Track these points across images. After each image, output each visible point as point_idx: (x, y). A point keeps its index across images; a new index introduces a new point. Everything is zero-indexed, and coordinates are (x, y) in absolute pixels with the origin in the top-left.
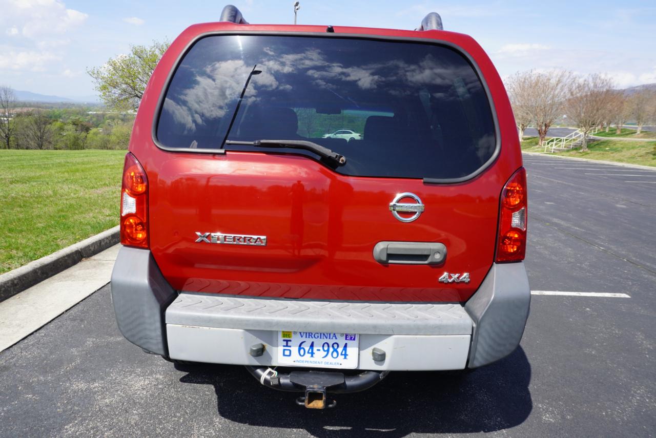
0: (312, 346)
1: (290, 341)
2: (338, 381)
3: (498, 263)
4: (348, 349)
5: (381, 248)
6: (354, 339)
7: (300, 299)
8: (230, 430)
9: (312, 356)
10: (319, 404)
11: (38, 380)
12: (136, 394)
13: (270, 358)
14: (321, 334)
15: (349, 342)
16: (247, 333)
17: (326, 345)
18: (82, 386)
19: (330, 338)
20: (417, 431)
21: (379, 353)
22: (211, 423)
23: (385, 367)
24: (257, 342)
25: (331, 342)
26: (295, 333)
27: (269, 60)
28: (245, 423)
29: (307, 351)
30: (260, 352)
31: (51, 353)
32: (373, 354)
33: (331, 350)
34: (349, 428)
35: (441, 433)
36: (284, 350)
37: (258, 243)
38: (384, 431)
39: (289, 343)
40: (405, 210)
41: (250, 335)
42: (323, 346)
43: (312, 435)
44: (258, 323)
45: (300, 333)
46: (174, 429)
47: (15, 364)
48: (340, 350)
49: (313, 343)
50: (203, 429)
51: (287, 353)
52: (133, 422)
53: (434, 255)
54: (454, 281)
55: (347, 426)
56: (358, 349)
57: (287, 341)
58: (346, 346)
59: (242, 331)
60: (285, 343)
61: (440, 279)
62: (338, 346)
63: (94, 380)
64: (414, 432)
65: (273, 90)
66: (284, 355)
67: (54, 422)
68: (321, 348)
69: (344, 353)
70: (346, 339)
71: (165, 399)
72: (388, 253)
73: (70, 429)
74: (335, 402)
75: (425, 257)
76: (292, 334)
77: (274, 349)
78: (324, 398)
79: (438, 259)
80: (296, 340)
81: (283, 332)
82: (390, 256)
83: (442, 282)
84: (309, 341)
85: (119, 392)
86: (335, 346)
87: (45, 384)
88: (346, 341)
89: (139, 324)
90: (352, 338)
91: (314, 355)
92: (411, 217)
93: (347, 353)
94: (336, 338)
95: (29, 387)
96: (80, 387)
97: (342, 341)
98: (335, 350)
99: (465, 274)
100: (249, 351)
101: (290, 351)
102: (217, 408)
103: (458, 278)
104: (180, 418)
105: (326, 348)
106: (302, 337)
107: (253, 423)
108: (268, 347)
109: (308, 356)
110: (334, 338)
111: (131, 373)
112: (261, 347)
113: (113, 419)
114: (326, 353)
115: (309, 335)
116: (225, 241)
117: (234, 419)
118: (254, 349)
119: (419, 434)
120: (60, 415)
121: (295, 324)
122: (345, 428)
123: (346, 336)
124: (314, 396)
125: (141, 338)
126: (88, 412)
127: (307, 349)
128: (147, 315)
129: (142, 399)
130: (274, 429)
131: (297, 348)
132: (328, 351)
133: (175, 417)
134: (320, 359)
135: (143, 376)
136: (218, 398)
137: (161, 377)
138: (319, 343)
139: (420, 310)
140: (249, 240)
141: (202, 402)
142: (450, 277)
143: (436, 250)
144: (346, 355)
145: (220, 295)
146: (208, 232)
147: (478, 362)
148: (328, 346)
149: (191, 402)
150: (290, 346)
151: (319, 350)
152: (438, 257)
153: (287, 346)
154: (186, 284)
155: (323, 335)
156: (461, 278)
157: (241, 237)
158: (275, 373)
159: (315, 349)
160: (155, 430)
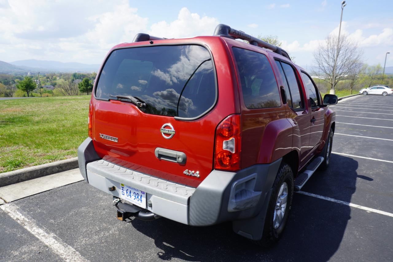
4: (142, 198)
5: (158, 150)
6: (144, 194)
13: (118, 194)
14: (133, 188)
16: (107, 179)
17: (135, 193)
19: (136, 191)
21: (150, 203)
24: (111, 185)
30: (113, 189)
33: (137, 196)
34: (173, 247)
36: (122, 192)
37: (115, 141)
38: (187, 255)
41: (108, 181)
43: (155, 243)
44: (111, 176)
45: (126, 185)
48: (139, 197)
49: (131, 191)
51: (123, 193)
53: (179, 158)
54: (191, 175)
56: (146, 199)
57: (123, 188)
58: (141, 196)
59: (105, 178)
61: (184, 172)
62: (139, 196)
67: (81, 205)
68: (133, 194)
72: (159, 153)
75: (175, 158)
76: (124, 185)
77: (119, 190)
78: (123, 216)
79: (181, 161)
80: (125, 188)
82: (160, 156)
83: (185, 174)
84: (129, 190)
90: (143, 193)
91: (131, 197)
92: (169, 136)
94: (138, 191)
97: (140, 194)
100: (108, 188)
103: (193, 174)
106: (127, 187)
108: (117, 188)
109: (129, 197)
112: (113, 187)
115: (129, 187)
116: (106, 138)
120: (85, 203)
122: (171, 246)
123: (141, 191)
127: (129, 193)
130: (143, 235)
131: (126, 192)
132: (135, 196)
134: (133, 200)
138: (133, 191)
140: (113, 139)
142: (189, 172)
143: (179, 155)
144: (141, 201)
151: (132, 195)
153: (123, 190)
155: (135, 189)
157: (111, 137)
159: (132, 194)
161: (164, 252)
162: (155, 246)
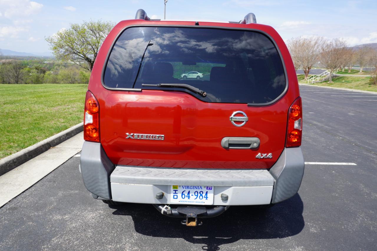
0: (189, 193)
1: (177, 190)
2: (203, 211)
3: (287, 147)
4: (208, 194)
5: (225, 140)
6: (211, 189)
7: (182, 168)
8: (142, 240)
9: (189, 198)
10: (193, 224)
11: (34, 214)
12: (89, 221)
13: (166, 200)
14: (194, 187)
15: (208, 191)
17: (196, 192)
18: (59, 217)
19: (198, 189)
20: (243, 238)
21: (225, 196)
22: (132, 236)
23: (228, 203)
24: (159, 191)
25: (199, 191)
26: (180, 186)
27: (157, 38)
28: (151, 235)
29: (186, 196)
30: (161, 197)
31: (40, 200)
32: (222, 197)
33: (199, 195)
34: (207, 237)
35: (256, 239)
36: (174, 195)
37: (160, 139)
38: (225, 238)
39: (177, 192)
40: (238, 120)
41: (156, 188)
42: (195, 193)
43: (187, 241)
44: (161, 181)
45: (183, 186)
46: (112, 239)
47: (20, 206)
48: (204, 195)
49: (189, 191)
50: (128, 239)
52: (89, 236)
53: (253, 144)
54: (264, 158)
55: (206, 236)
56: (213, 194)
58: (207, 193)
59: (152, 185)
60: (174, 192)
61: (256, 156)
62: (203, 193)
63: (65, 214)
64: (242, 239)
65: (159, 54)
66: (174, 198)
67: (46, 237)
68: (194, 194)
69: (206, 197)
70: (207, 189)
71: (105, 224)
72: (229, 143)
73: (55, 240)
74: (201, 222)
75: (249, 145)
76: (178, 187)
77: (169, 195)
78: (196, 220)
79: (255, 146)
80: (180, 190)
81: (174, 186)
82: (230, 145)
83: (258, 158)
84: (187, 191)
85: (80, 220)
86: (201, 193)
87: (39, 216)
88: (207, 190)
89: (96, 183)
90: (210, 189)
91: (190, 198)
92: (241, 124)
93: (208, 197)
94: (202, 189)
95: (30, 218)
96: (58, 218)
97: (205, 190)
98: (201, 195)
99: (270, 154)
100: (155, 196)
101: (177, 196)
102: (134, 228)
103: (266, 156)
104: (114, 233)
105: (196, 194)
106: (183, 188)
107: (155, 235)
108: (165, 194)
109: (186, 198)
110: (201, 189)
111: (85, 210)
112: (161, 194)
113: (78, 235)
114: (196, 197)
115: (188, 187)
116: (142, 138)
117: (144, 234)
118: (158, 195)
119: (245, 240)
120: (49, 233)
121: (180, 182)
122: (204, 237)
123: (207, 187)
124: (191, 219)
125: (97, 190)
126: (64, 231)
127: (186, 195)
128: (100, 178)
129: (93, 224)
130: (166, 238)
131: (181, 194)
132: (197, 195)
133: (112, 233)
134: (193, 200)
135: (92, 212)
136: (134, 223)
137: (102, 212)
138: (192, 191)
139: (246, 173)
140: (155, 137)
141: (126, 225)
142: (262, 155)
143: (254, 141)
144: (207, 198)
145: (138, 166)
146: (132, 133)
147: (277, 200)
148: (198, 193)
149: (119, 225)
150: (177, 193)
151: (192, 195)
152: (255, 145)
153: (175, 193)
154: (120, 161)
155: (195, 187)
156: (267, 156)
157: (151, 136)
158: (169, 208)
159: (190, 195)
160: (102, 240)
161: (206, 245)
162: (192, 244)
